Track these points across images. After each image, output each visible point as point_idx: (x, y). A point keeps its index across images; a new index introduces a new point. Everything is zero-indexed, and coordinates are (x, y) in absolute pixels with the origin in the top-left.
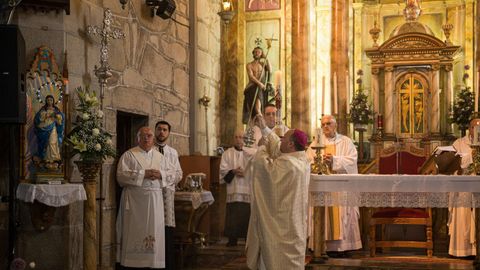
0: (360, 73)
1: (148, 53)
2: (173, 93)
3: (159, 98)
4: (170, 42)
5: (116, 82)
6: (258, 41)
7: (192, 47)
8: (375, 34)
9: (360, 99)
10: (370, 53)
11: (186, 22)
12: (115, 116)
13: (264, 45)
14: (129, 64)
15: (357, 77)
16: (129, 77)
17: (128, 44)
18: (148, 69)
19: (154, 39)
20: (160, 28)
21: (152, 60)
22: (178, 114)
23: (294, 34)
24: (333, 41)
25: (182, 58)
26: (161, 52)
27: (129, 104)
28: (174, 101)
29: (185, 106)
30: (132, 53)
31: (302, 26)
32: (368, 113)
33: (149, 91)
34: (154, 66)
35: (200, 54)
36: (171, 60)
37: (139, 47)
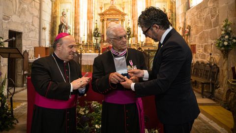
0: (96, 21)
1: (23, 10)
2: (33, 25)
3: (27, 26)
4: (32, 8)
5: (9, 20)
6: (64, 10)
7: (40, 10)
8: (101, 8)
9: (96, 29)
10: (100, 15)
11: (38, 2)
12: (8, 32)
13: (65, 11)
14: (15, 13)
15: (96, 22)
16: (14, 18)
17: (15, 7)
18: (22, 16)
19: (25, 6)
20: (28, 2)
21: (24, 13)
22: (35, 32)
23: (75, 7)
24: (88, 10)
25: (36, 13)
26: (28, 10)
27: (14, 28)
28: (33, 28)
29: (37, 30)
30: (16, 10)
31: (78, 5)
32: (99, 34)
33: (23, 24)
34: (25, 15)
35: (43, 13)
36: (32, 14)
37: (19, 8)
